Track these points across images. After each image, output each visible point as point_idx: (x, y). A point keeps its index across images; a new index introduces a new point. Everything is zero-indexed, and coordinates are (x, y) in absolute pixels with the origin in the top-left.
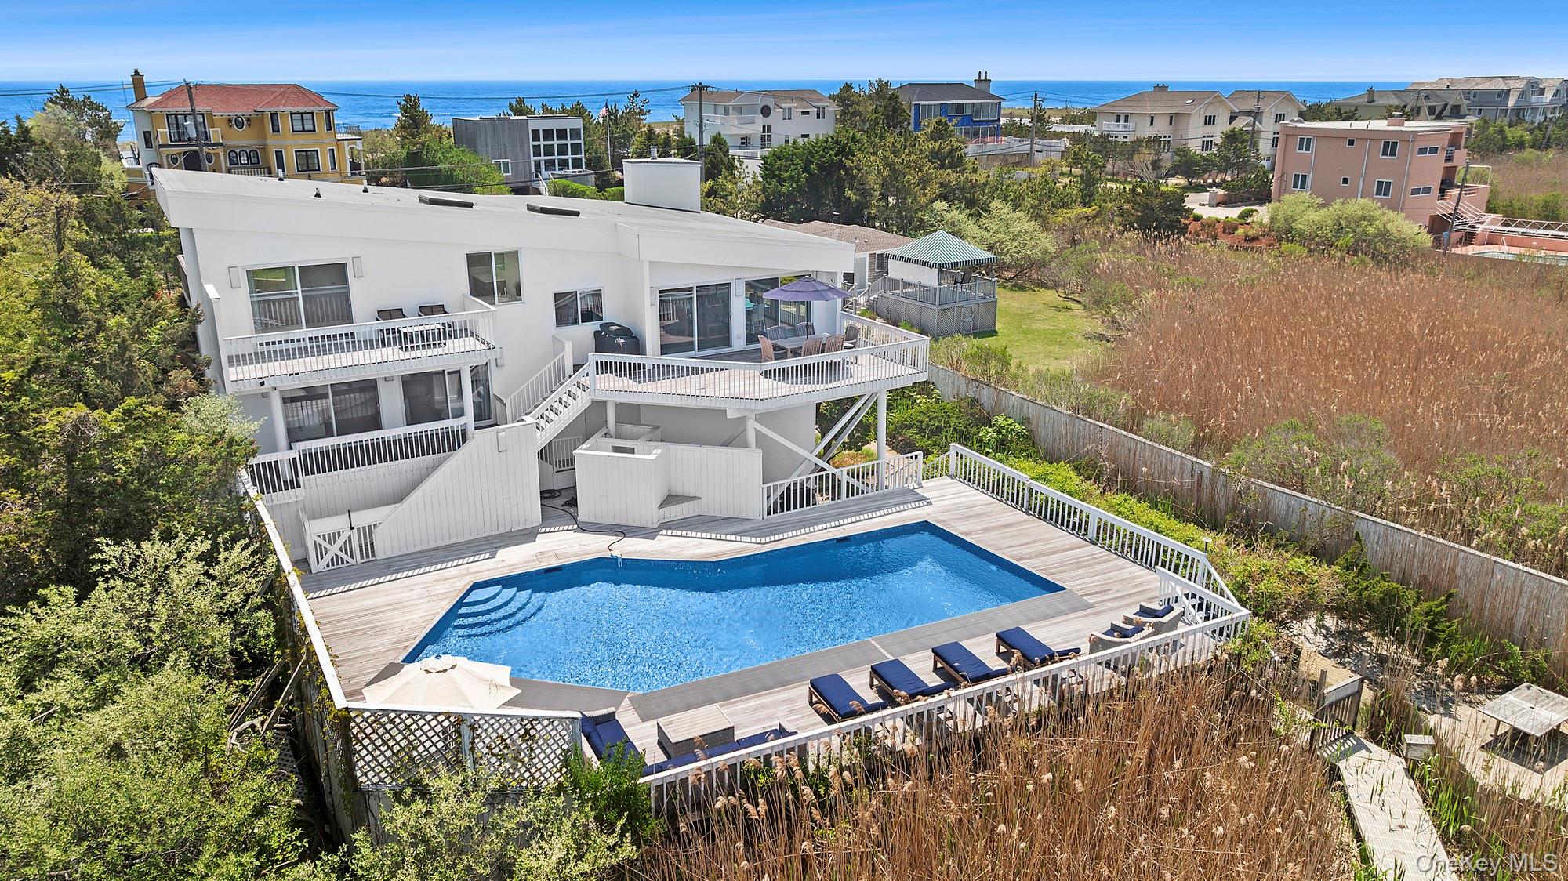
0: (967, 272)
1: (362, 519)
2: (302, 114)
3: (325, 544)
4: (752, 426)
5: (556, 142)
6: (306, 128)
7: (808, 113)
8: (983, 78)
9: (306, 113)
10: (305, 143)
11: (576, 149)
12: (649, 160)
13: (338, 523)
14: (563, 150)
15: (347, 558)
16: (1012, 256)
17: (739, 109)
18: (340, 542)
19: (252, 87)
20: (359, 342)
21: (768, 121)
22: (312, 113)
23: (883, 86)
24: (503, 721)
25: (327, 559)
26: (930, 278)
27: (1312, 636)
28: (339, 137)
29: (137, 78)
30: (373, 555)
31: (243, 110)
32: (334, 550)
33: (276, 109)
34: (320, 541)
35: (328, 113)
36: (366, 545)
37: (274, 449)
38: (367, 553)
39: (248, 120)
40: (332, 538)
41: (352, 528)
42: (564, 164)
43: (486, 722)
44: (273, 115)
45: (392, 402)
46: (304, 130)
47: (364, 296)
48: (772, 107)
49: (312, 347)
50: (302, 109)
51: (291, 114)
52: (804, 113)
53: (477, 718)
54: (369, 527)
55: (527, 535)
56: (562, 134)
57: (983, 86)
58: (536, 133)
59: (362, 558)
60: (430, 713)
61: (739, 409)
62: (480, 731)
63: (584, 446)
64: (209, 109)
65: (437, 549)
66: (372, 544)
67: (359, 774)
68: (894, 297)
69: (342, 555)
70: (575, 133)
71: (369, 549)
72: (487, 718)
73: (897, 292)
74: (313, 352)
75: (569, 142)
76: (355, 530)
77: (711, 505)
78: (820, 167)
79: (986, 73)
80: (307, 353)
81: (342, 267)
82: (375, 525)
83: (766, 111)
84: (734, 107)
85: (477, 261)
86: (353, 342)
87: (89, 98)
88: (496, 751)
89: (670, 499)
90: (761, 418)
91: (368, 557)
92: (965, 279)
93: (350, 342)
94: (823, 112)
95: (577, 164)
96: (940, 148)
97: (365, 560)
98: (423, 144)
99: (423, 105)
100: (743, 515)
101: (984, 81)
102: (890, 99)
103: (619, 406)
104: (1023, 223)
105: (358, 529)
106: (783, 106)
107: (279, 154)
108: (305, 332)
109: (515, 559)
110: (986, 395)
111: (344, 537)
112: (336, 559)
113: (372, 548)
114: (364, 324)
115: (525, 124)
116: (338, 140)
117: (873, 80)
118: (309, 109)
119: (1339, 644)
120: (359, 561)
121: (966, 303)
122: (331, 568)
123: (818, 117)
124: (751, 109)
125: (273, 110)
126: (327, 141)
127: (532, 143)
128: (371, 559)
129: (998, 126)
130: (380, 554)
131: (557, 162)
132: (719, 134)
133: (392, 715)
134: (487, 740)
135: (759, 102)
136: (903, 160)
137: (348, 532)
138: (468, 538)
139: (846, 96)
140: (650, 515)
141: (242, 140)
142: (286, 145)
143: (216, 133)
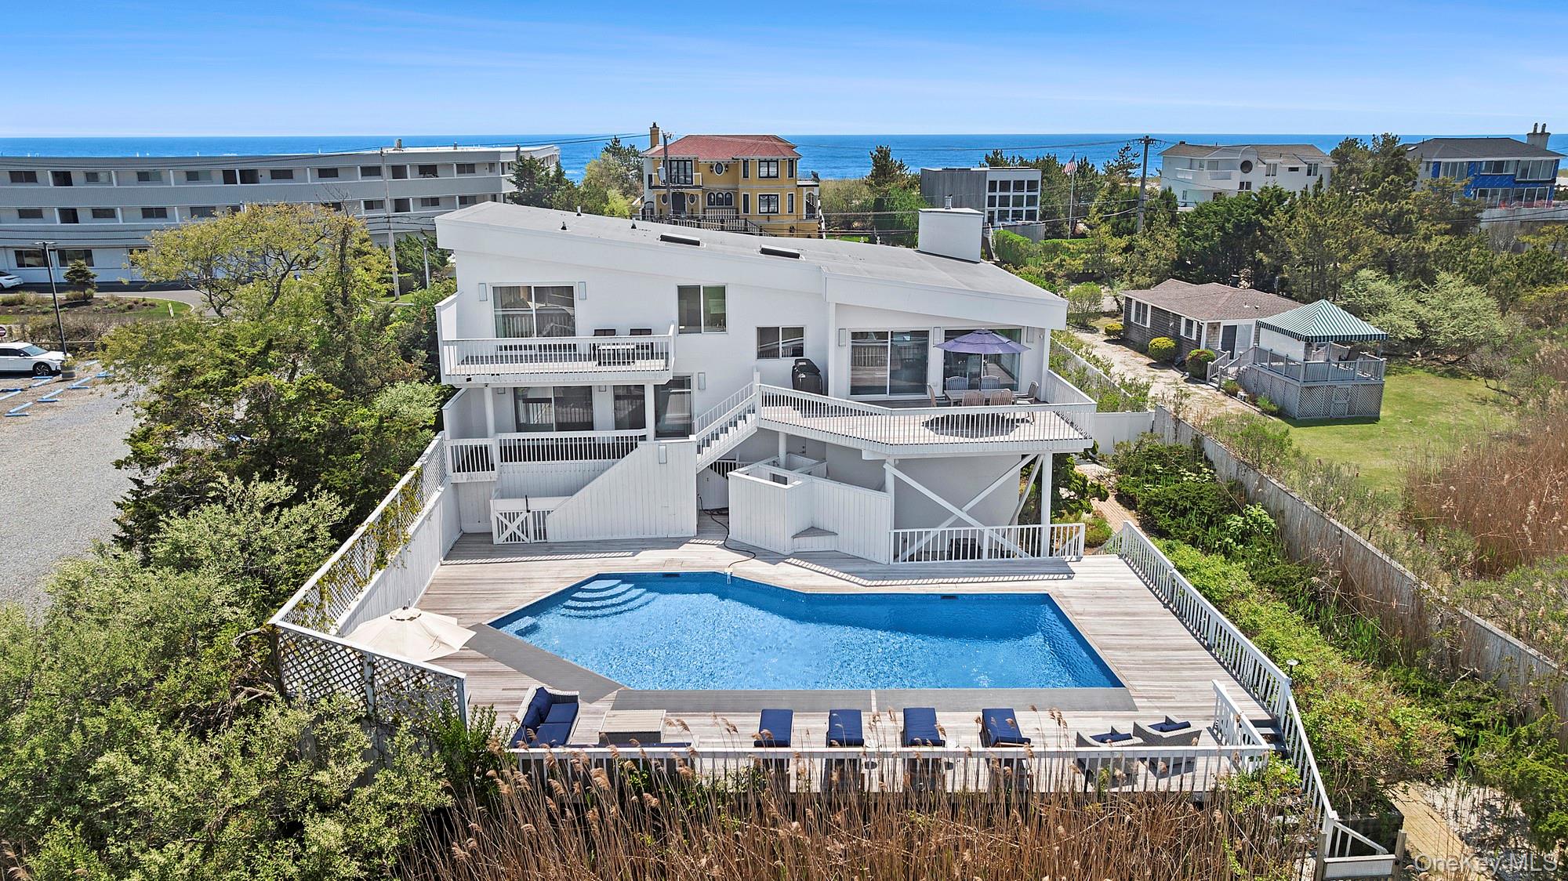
0: (1352, 348)
1: (537, 505)
2: (768, 162)
3: (506, 522)
4: (891, 472)
5: (1011, 194)
6: (771, 174)
7: (1296, 169)
8: (1539, 131)
9: (772, 161)
10: (769, 188)
11: (1032, 201)
12: (943, 210)
13: (516, 505)
14: (1018, 202)
15: (523, 537)
16: (1446, 337)
17: (1214, 165)
18: (518, 521)
19: (729, 139)
20: (580, 355)
21: (1247, 178)
22: (777, 162)
23: (1389, 140)
24: (399, 666)
25: (507, 534)
26: (1296, 351)
27: (1466, 814)
28: (799, 183)
29: (654, 130)
30: (545, 538)
31: (724, 157)
32: (513, 527)
33: (748, 157)
34: (502, 518)
35: (791, 161)
36: (540, 530)
37: (485, 435)
38: (540, 536)
39: (727, 166)
40: (512, 517)
41: (528, 511)
42: (1017, 215)
43: (385, 663)
44: (745, 162)
45: (603, 408)
46: (768, 176)
47: (585, 317)
48: (1254, 163)
49: (541, 355)
50: (768, 158)
51: (760, 162)
52: (1291, 169)
53: (378, 658)
54: (544, 512)
55: (676, 543)
56: (1019, 185)
57: (1537, 141)
58: (993, 184)
59: (536, 539)
60: (351, 648)
61: (874, 453)
62: (379, 669)
63: (741, 470)
64: (696, 156)
65: (598, 542)
66: (545, 530)
67: (286, 681)
68: (1262, 370)
69: (519, 533)
70: (1032, 185)
71: (541, 533)
72: (386, 660)
73: (1266, 364)
74: (541, 359)
75: (1025, 193)
76: (531, 513)
77: (845, 543)
78: (1237, 226)
79: (1544, 126)
80: (536, 359)
81: (569, 290)
82: (548, 512)
83: (1246, 166)
84: (1210, 162)
85: (687, 293)
86: (575, 355)
87: (633, 147)
88: (393, 690)
89: (812, 531)
90: (903, 464)
91: (540, 538)
92: (1349, 357)
93: (570, 352)
94: (1316, 169)
95: (1031, 215)
96: (1385, 211)
97: (538, 541)
98: (887, 192)
99: (893, 157)
100: (871, 558)
101: (1540, 136)
102: (1394, 155)
103: (790, 438)
104: (1477, 299)
105: (534, 513)
106: (1267, 161)
107: (746, 197)
108: (535, 341)
109: (650, 561)
110: (1252, 481)
111: (522, 518)
112: (513, 536)
113: (545, 533)
114: (583, 339)
115: (983, 176)
116: (799, 186)
117: (1378, 133)
118: (775, 158)
119: (1494, 830)
120: (533, 541)
121: (1341, 383)
122: (509, 542)
123: (1309, 174)
124: (1230, 164)
125: (745, 158)
126: (787, 186)
127: (988, 194)
128: (543, 540)
129: (1552, 188)
130: (551, 538)
131: (1011, 212)
132: (1170, 189)
133: (311, 640)
134: (386, 679)
135: (1240, 158)
136: (1326, 221)
137: (525, 514)
138: (628, 536)
139: (1346, 149)
140: (783, 541)
141: (720, 184)
142: (753, 189)
143: (697, 177)
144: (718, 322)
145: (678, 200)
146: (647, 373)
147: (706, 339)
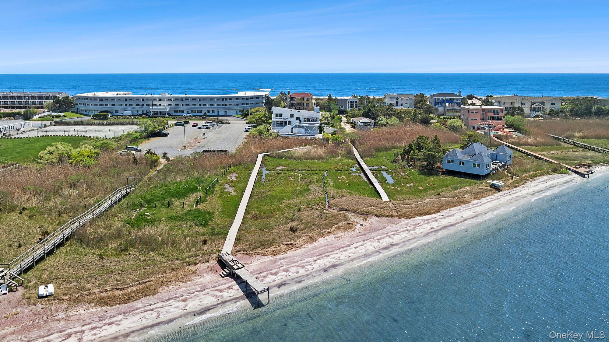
5: (352, 103)
7: (407, 99)
10: (307, 102)
11: (356, 105)
14: (353, 105)
20: (282, 119)
21: (397, 101)
28: (313, 101)
31: (300, 97)
35: (311, 98)
39: (301, 99)
46: (307, 100)
47: (283, 116)
48: (399, 98)
49: (279, 119)
51: (306, 98)
56: (354, 102)
64: (296, 97)
70: (356, 102)
81: (281, 114)
83: (397, 99)
84: (390, 98)
85: (291, 114)
95: (356, 107)
98: (330, 103)
103: (298, 125)
106: (402, 98)
108: (279, 117)
115: (347, 100)
118: (308, 97)
123: (410, 100)
124: (394, 98)
126: (311, 102)
127: (348, 103)
131: (352, 107)
135: (396, 97)
141: (299, 101)
142: (305, 102)
143: (296, 100)
144: (293, 117)
145: (293, 104)
146: (287, 120)
147: (292, 118)
